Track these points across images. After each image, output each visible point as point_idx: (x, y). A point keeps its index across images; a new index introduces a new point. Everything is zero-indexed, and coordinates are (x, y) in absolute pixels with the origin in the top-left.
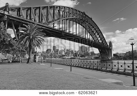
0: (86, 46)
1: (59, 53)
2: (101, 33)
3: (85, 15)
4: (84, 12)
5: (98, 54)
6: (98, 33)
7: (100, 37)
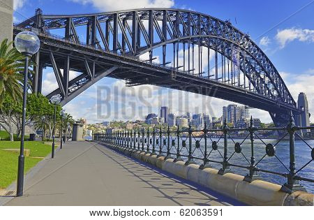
0: (239, 105)
1: (175, 123)
2: (276, 71)
3: (231, 28)
4: (227, 22)
5: (271, 125)
6: (266, 72)
7: (272, 82)
